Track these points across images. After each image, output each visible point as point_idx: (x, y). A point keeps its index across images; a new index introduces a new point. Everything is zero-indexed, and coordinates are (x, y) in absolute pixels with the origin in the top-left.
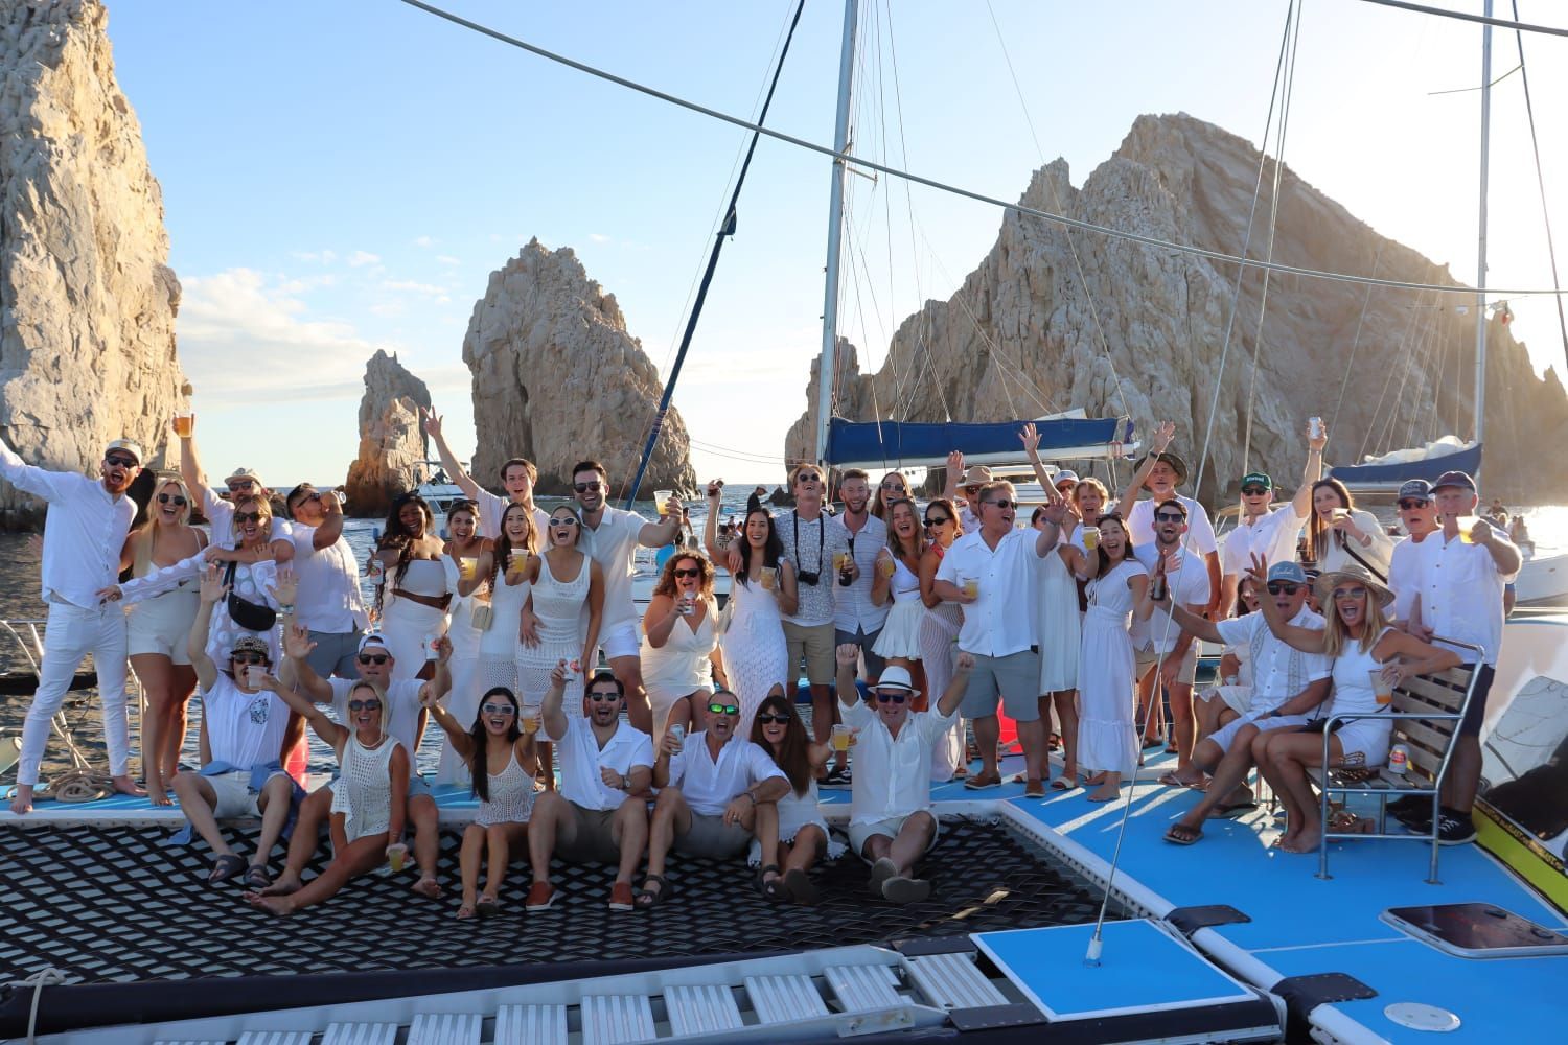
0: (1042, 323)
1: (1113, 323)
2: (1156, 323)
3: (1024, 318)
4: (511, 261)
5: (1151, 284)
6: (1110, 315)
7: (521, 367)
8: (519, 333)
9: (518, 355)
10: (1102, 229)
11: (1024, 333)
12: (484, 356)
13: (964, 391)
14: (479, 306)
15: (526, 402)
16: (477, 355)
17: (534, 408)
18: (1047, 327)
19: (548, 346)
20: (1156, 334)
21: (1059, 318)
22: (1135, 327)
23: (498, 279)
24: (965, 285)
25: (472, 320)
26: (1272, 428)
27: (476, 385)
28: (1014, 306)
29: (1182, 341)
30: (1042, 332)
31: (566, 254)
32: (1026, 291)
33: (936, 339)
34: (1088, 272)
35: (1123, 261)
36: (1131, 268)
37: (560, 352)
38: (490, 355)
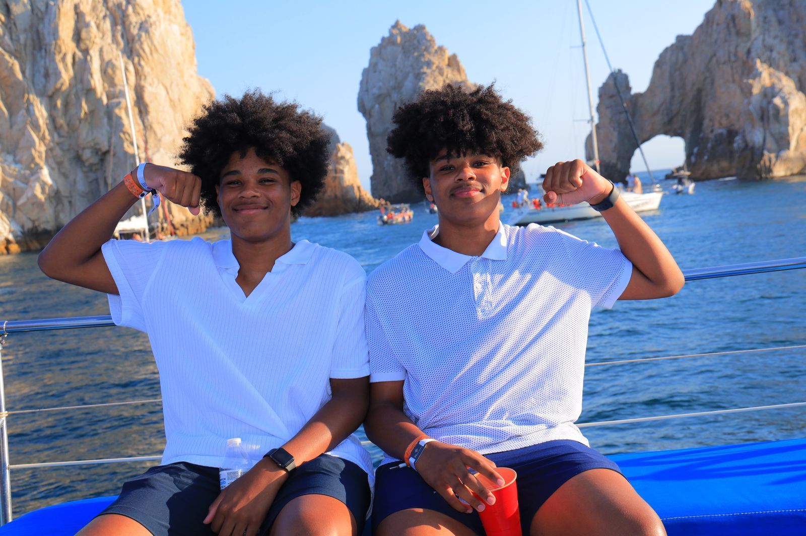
3: (732, 49)
4: (383, 39)
6: (796, 36)
8: (394, 88)
11: (733, 59)
12: (372, 107)
13: (707, 96)
14: (366, 72)
16: (368, 106)
18: (748, 52)
23: (377, 53)
25: (361, 83)
27: (369, 128)
28: (726, 41)
30: (745, 56)
31: (420, 28)
32: (733, 30)
33: (685, 61)
38: (377, 106)
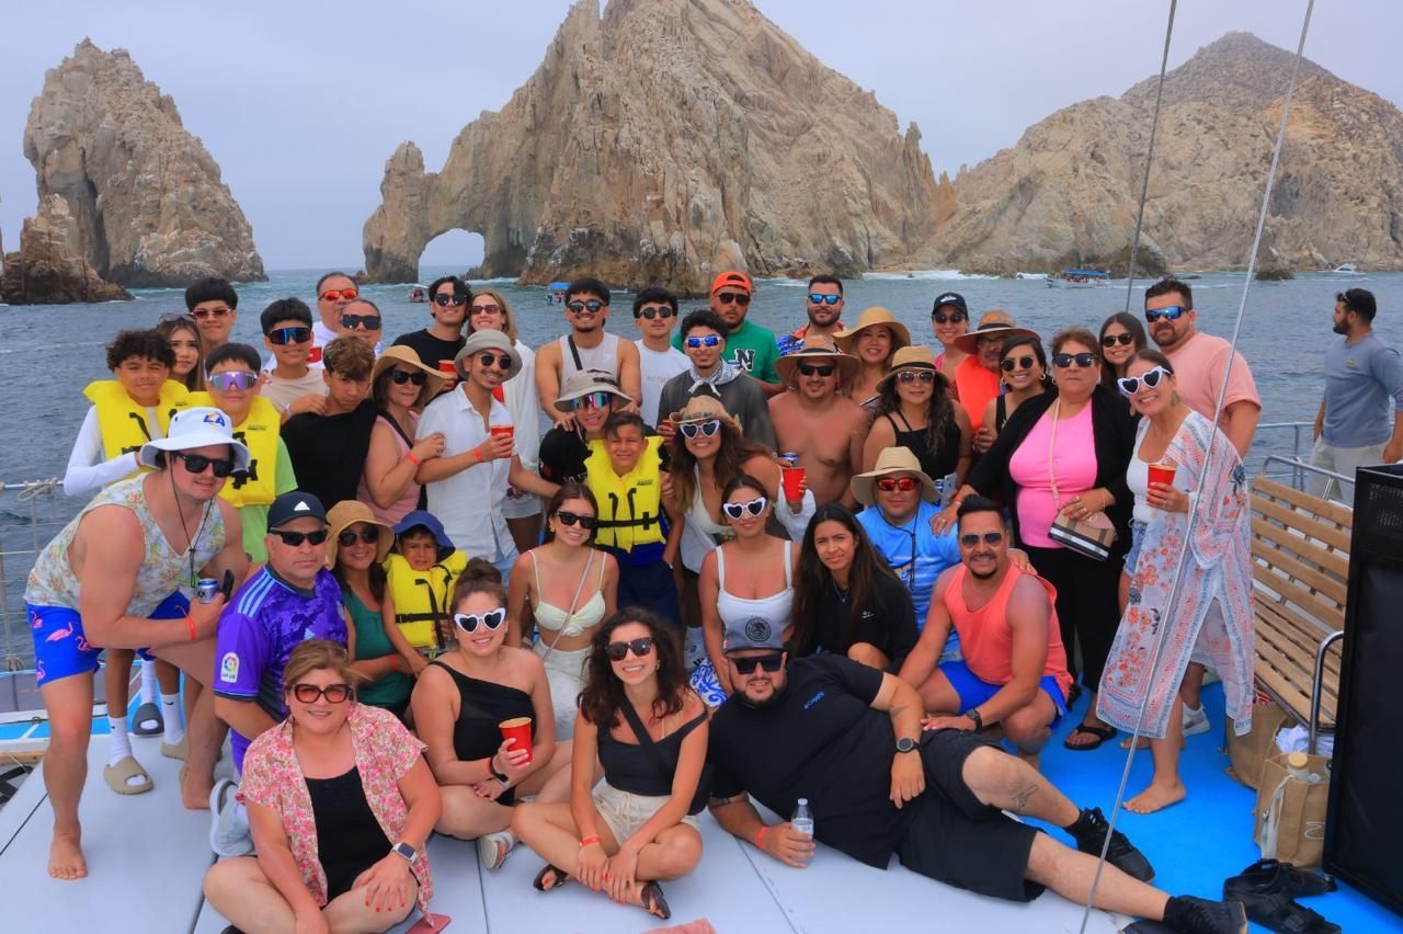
0: (613, 138)
1: (661, 138)
2: (694, 138)
4: (66, 60)
5: (689, 109)
6: (658, 131)
7: (88, 163)
8: (83, 130)
9: (84, 152)
10: (647, 63)
11: (599, 145)
12: (49, 152)
13: (515, 187)
14: (38, 103)
15: (96, 196)
16: (42, 149)
17: (106, 202)
18: (616, 140)
19: (117, 143)
20: (694, 147)
21: (624, 133)
22: (679, 141)
23: (54, 77)
24: (513, 99)
25: (31, 117)
26: (762, 217)
27: (43, 180)
29: (714, 153)
30: (613, 145)
31: (121, 55)
33: (491, 143)
34: (638, 96)
35: (667, 90)
36: (672, 95)
37: (131, 150)
38: (56, 152)
